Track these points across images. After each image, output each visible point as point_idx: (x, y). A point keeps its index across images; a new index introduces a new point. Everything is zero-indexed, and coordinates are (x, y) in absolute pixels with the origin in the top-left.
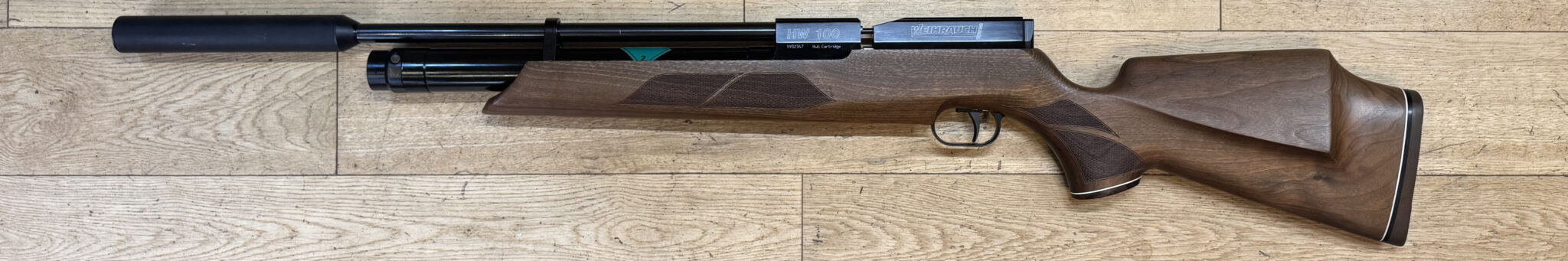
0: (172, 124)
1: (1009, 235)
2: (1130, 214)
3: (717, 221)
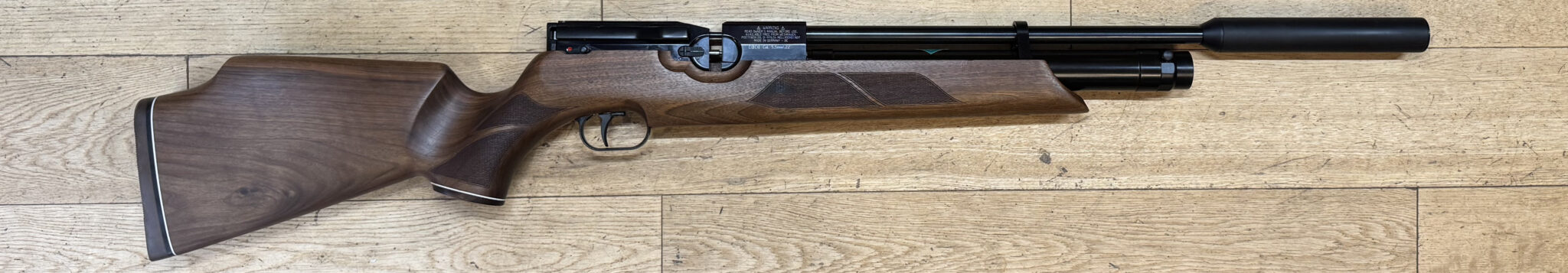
0: (19, 153)
1: (868, 252)
2: (985, 228)
3: (576, 244)
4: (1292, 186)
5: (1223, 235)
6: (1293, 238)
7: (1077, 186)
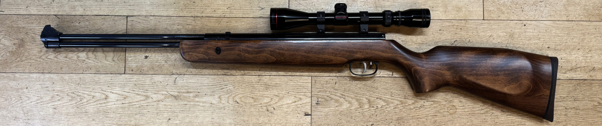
4: (579, 79)
6: (580, 101)
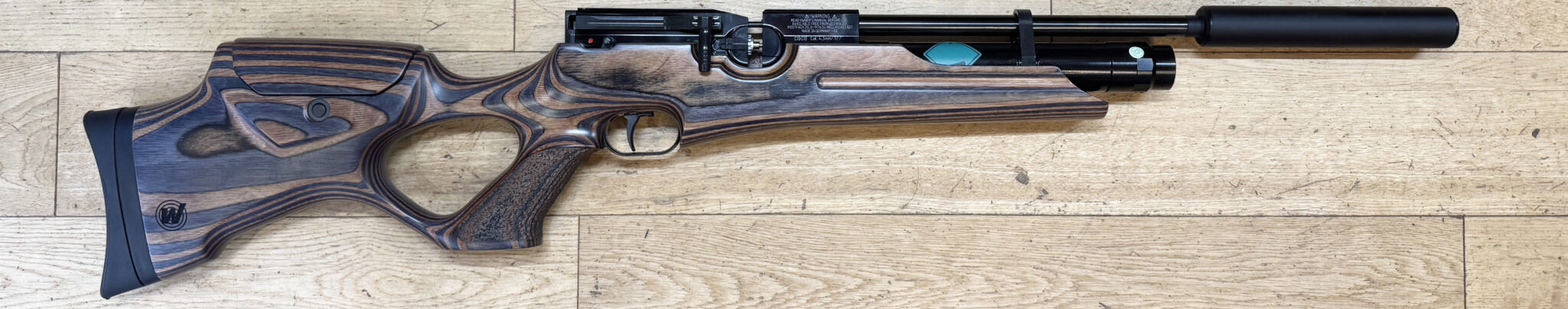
5: (1234, 271)
7: (1060, 210)
